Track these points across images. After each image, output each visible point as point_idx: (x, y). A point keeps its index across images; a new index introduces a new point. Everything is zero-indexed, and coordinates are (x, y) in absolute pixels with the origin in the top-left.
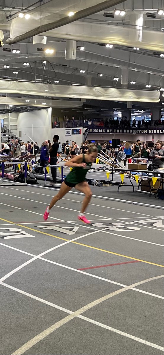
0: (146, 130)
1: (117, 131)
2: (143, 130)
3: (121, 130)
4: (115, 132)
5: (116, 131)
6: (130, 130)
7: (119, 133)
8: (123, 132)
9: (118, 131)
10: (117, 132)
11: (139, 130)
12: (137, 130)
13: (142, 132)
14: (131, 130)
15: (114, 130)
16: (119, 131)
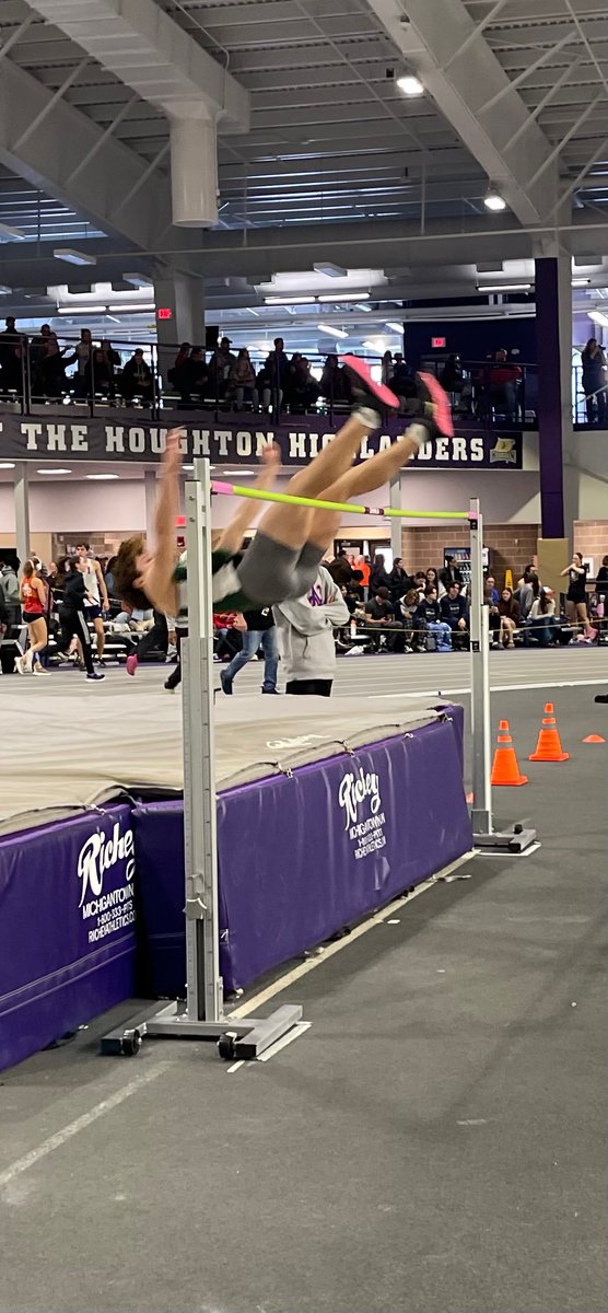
0: (271, 435)
1: (52, 437)
2: (247, 435)
3: (79, 430)
4: (32, 445)
5: (42, 439)
6: (153, 432)
7: (69, 454)
8: (97, 450)
9: (56, 439)
10: (51, 447)
11: (217, 434)
12: (206, 434)
13: (240, 452)
14: (159, 427)
15: (24, 428)
16: (69, 440)
